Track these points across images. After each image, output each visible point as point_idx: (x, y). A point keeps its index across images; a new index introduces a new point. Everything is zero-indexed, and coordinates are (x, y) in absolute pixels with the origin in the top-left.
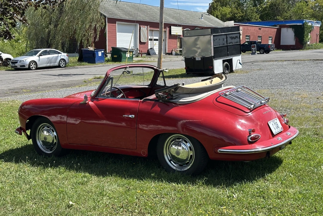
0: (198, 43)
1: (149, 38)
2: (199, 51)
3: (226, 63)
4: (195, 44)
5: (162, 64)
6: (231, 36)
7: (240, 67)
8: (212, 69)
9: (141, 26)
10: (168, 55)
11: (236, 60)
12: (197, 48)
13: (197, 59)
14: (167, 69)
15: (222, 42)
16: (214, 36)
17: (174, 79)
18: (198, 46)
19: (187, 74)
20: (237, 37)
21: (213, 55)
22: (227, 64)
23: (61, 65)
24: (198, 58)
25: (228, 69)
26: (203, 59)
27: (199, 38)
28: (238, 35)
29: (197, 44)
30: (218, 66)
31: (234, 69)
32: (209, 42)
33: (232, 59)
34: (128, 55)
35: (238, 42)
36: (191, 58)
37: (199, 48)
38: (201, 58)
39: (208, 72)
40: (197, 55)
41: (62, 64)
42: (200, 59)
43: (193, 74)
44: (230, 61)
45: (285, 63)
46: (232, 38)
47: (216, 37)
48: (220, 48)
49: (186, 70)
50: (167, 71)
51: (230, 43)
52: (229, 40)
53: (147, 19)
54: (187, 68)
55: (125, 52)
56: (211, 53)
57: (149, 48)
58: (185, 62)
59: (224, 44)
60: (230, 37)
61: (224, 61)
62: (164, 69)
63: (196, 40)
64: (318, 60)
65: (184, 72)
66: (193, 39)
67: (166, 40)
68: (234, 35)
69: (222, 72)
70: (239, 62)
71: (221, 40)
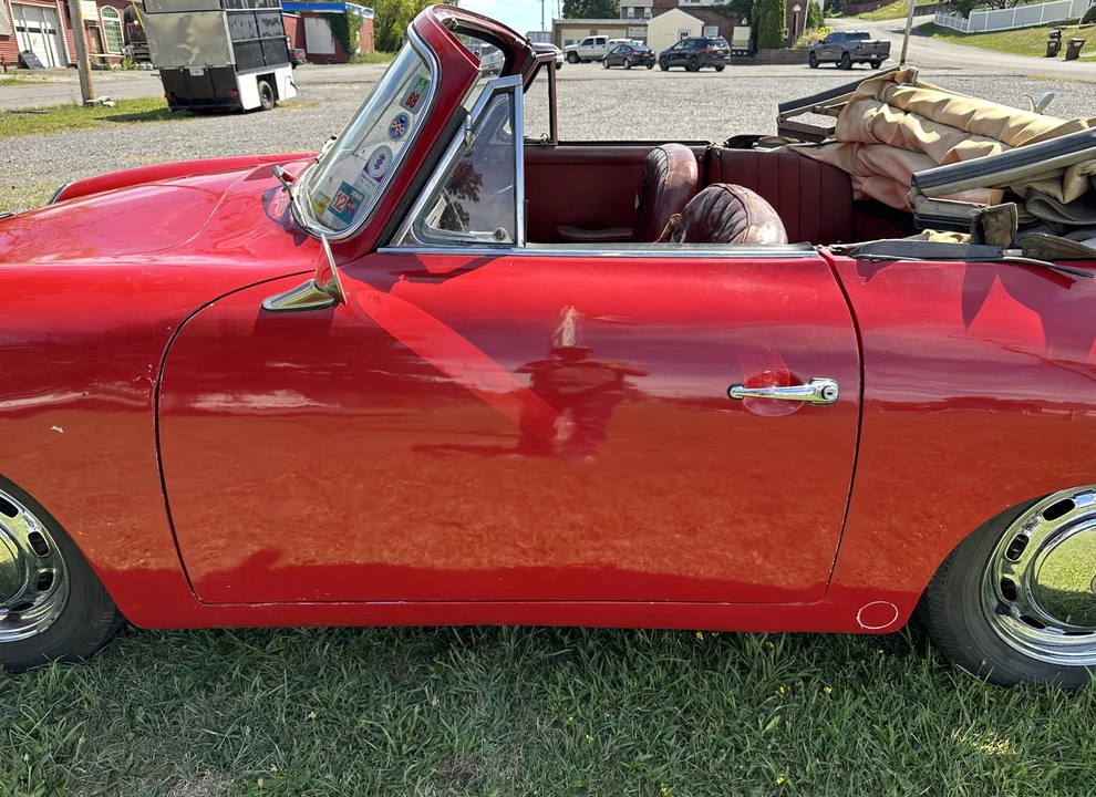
0: (190, 30)
1: (16, 23)
2: (196, 52)
3: (263, 83)
4: (181, 33)
5: (95, 88)
6: (264, 16)
7: (292, 92)
8: (237, 99)
11: (283, 74)
12: (188, 44)
13: (193, 74)
14: (108, 100)
15: (247, 33)
16: (229, 14)
18: (191, 39)
19: (173, 110)
20: (276, 20)
21: (234, 63)
22: (266, 86)
24: (197, 71)
25: (269, 98)
26: (210, 72)
27: (191, 18)
28: (278, 16)
29: (188, 35)
30: (248, 89)
31: (282, 97)
32: (220, 29)
33: (274, 74)
35: (280, 34)
36: (177, 71)
37: (193, 45)
38: (204, 69)
39: (228, 105)
40: (191, 61)
42: (202, 73)
43: (189, 110)
44: (271, 78)
46: (268, 22)
47: (233, 17)
48: (247, 46)
49: (169, 101)
50: (111, 104)
51: (264, 35)
52: (263, 28)
54: (171, 95)
56: (229, 59)
57: (22, 49)
58: (163, 80)
59: (252, 36)
60: (263, 20)
61: (260, 78)
62: (103, 98)
63: (182, 26)
65: (164, 103)
66: (174, 19)
67: (61, 31)
68: (271, 17)
69: (259, 104)
70: (288, 81)
71: (246, 27)
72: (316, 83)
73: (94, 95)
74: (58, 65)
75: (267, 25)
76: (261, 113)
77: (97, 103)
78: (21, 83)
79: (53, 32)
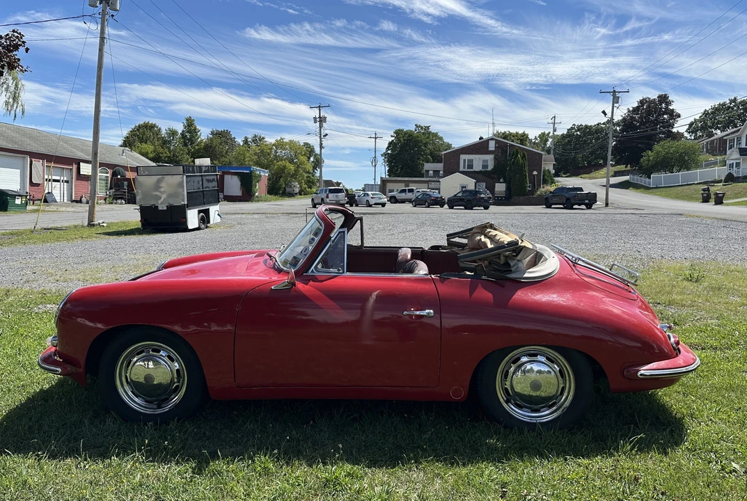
0: (162, 185)
1: (46, 177)
2: (164, 196)
3: (202, 214)
4: (157, 186)
5: (97, 215)
6: (207, 177)
7: (218, 219)
8: (185, 223)
11: (214, 210)
12: (160, 192)
13: (160, 208)
14: (103, 223)
15: (196, 186)
16: (187, 177)
18: (162, 190)
19: (143, 229)
20: (214, 180)
21: (186, 203)
22: (203, 216)
24: (162, 207)
25: (204, 223)
26: (170, 208)
27: (164, 178)
28: (215, 177)
29: (160, 187)
30: (193, 218)
31: (212, 222)
32: (181, 185)
33: (209, 209)
34: (18, 201)
35: (215, 187)
36: (151, 207)
37: (163, 193)
38: (167, 206)
39: (181, 227)
40: (160, 202)
42: (166, 208)
43: (153, 229)
44: (207, 212)
45: (256, 216)
46: (209, 181)
47: (189, 179)
48: (195, 194)
49: (142, 224)
50: (105, 225)
51: (206, 188)
52: (206, 184)
53: (42, 150)
54: (144, 220)
55: (14, 197)
56: (183, 201)
57: (46, 191)
58: (141, 212)
59: (199, 188)
60: (206, 180)
61: (200, 212)
62: (101, 221)
63: (159, 181)
64: (291, 213)
65: (140, 225)
66: (154, 179)
67: (72, 182)
68: (211, 178)
69: (197, 226)
70: (217, 213)
71: (196, 184)
72: (231, 214)
73: (95, 219)
74: (65, 201)
75: (208, 182)
76: (198, 231)
77: (97, 225)
78: (44, 211)
79: (67, 182)
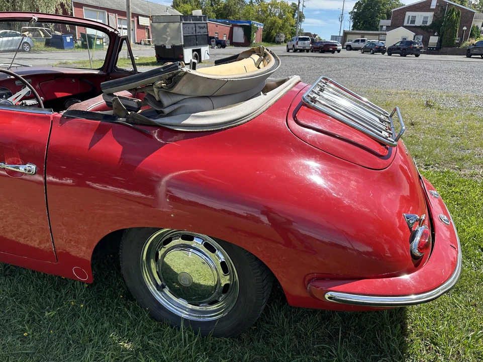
0: (168, 30)
1: (118, 26)
2: (169, 38)
3: (195, 53)
4: (164, 31)
6: (199, 25)
7: (208, 57)
8: (183, 58)
9: (109, 14)
10: (137, 45)
11: (205, 50)
12: (166, 35)
13: (167, 47)
15: (191, 32)
16: (183, 23)
17: (145, 67)
18: (168, 33)
19: (158, 62)
20: (204, 27)
21: (183, 44)
22: (196, 54)
23: (25, 49)
24: (168, 47)
25: (197, 59)
26: (174, 47)
27: (168, 25)
28: (206, 25)
30: (188, 55)
31: (203, 59)
32: (179, 30)
33: (200, 49)
34: (98, 42)
35: (205, 32)
36: (161, 46)
37: (168, 36)
40: (167, 42)
41: (27, 48)
42: (170, 47)
44: (199, 51)
46: (200, 28)
47: (185, 25)
48: (189, 37)
49: (157, 58)
50: (137, 58)
51: (198, 33)
52: (198, 30)
53: (115, 7)
54: (158, 56)
56: (181, 42)
58: (155, 49)
59: (193, 33)
60: (199, 27)
61: (193, 51)
63: (165, 28)
65: (155, 60)
66: (162, 25)
67: (134, 30)
68: (202, 25)
70: (207, 52)
71: (191, 29)
75: (200, 29)
79: (132, 30)
